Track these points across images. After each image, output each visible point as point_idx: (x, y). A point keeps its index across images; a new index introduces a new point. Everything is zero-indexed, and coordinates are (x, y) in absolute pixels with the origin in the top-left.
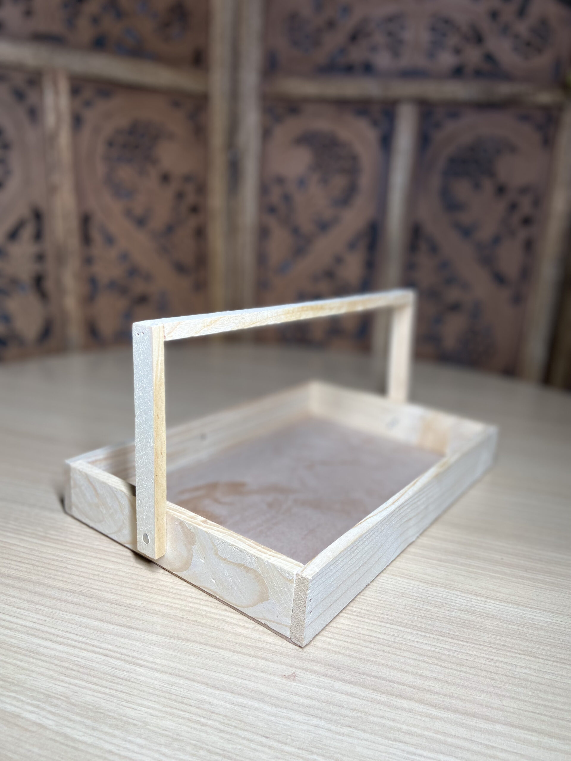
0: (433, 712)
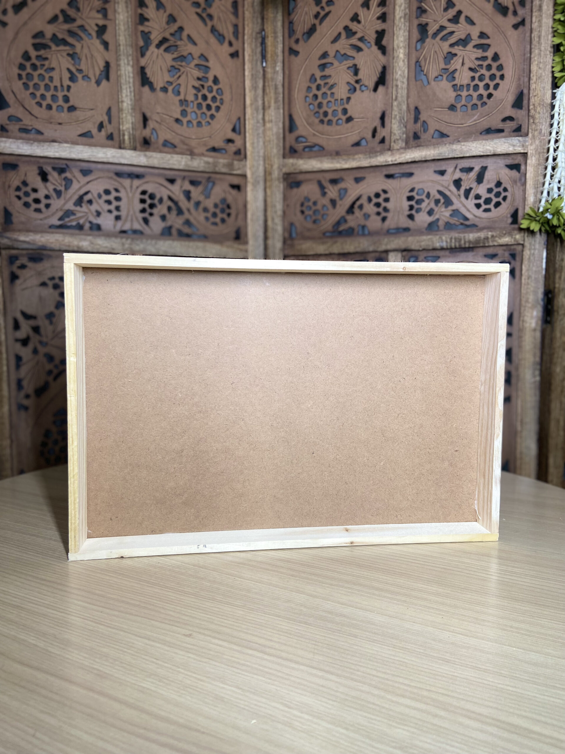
0: (266, 657)
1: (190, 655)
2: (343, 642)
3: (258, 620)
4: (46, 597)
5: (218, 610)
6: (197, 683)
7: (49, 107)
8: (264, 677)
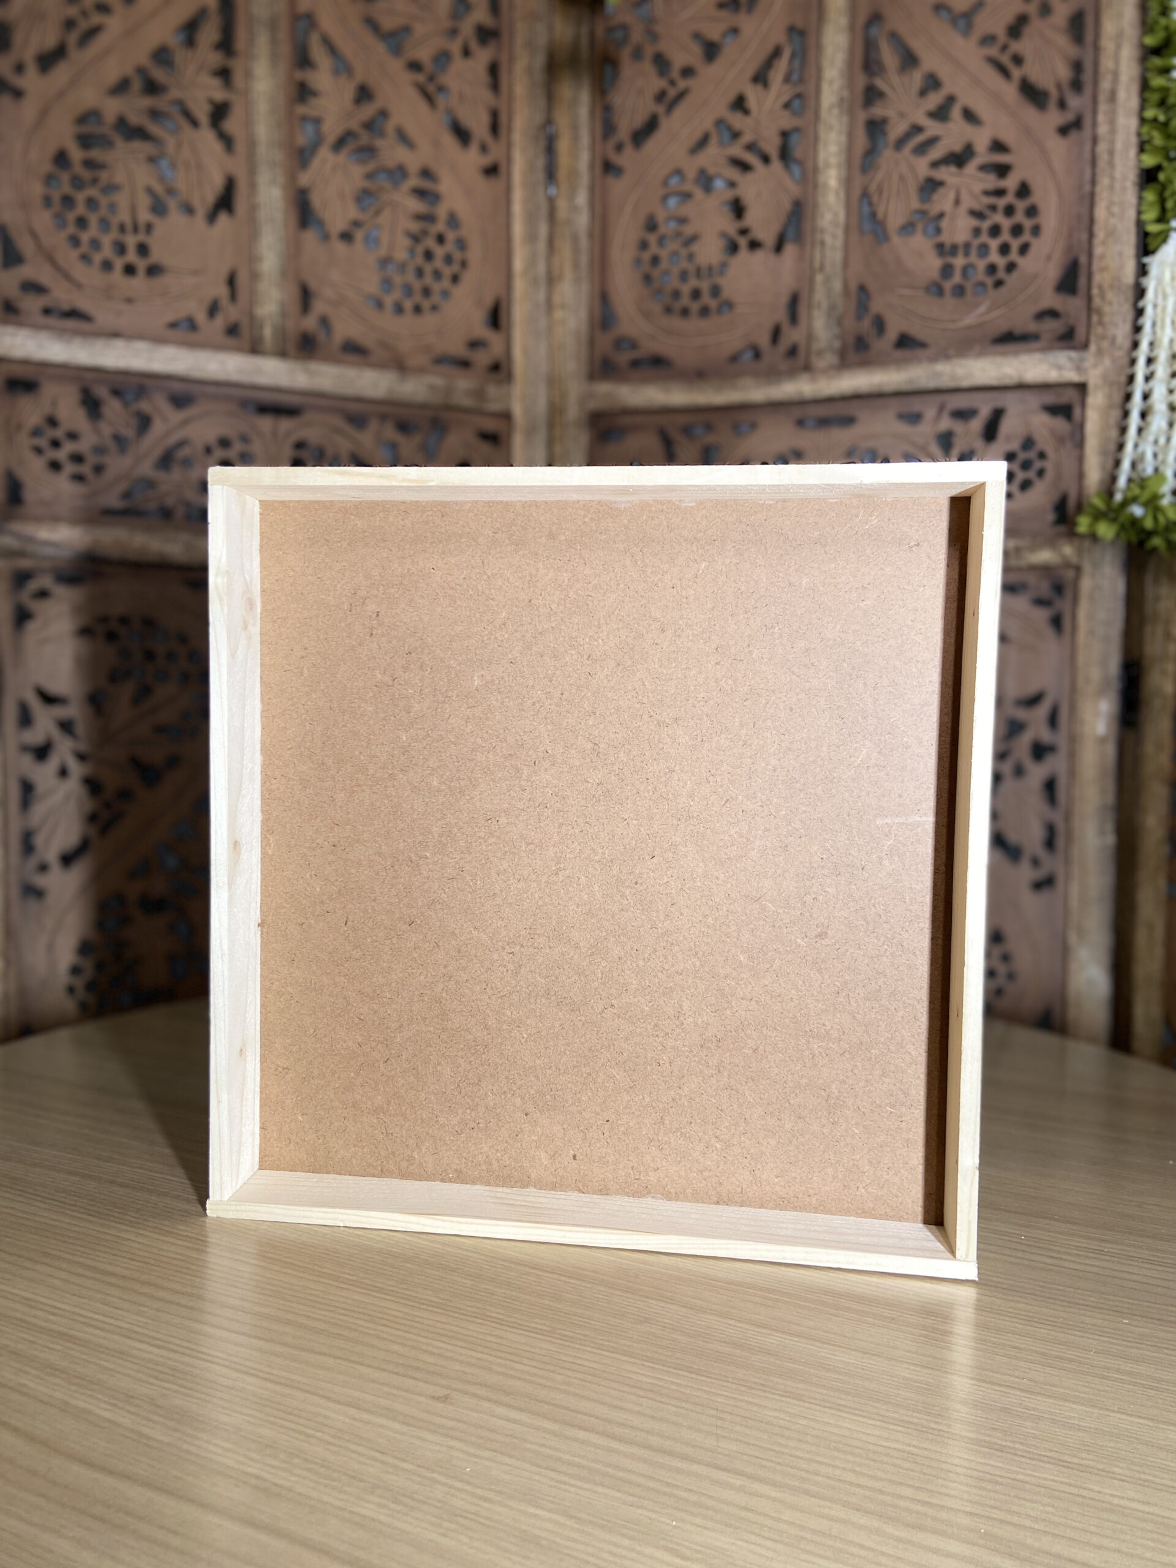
1: (453, 1443)
2: (775, 1410)
3: (586, 1364)
4: (120, 1312)
5: (498, 1341)
6: (477, 1505)
7: (107, 266)
8: (619, 1491)
